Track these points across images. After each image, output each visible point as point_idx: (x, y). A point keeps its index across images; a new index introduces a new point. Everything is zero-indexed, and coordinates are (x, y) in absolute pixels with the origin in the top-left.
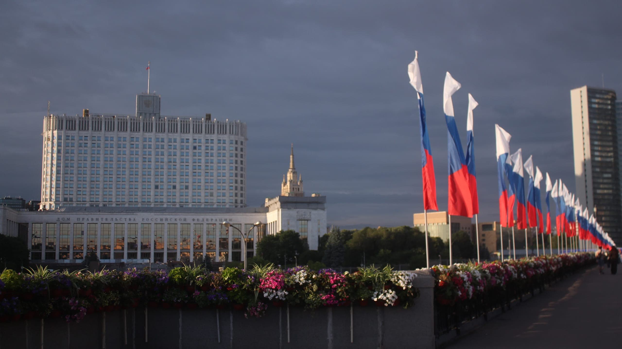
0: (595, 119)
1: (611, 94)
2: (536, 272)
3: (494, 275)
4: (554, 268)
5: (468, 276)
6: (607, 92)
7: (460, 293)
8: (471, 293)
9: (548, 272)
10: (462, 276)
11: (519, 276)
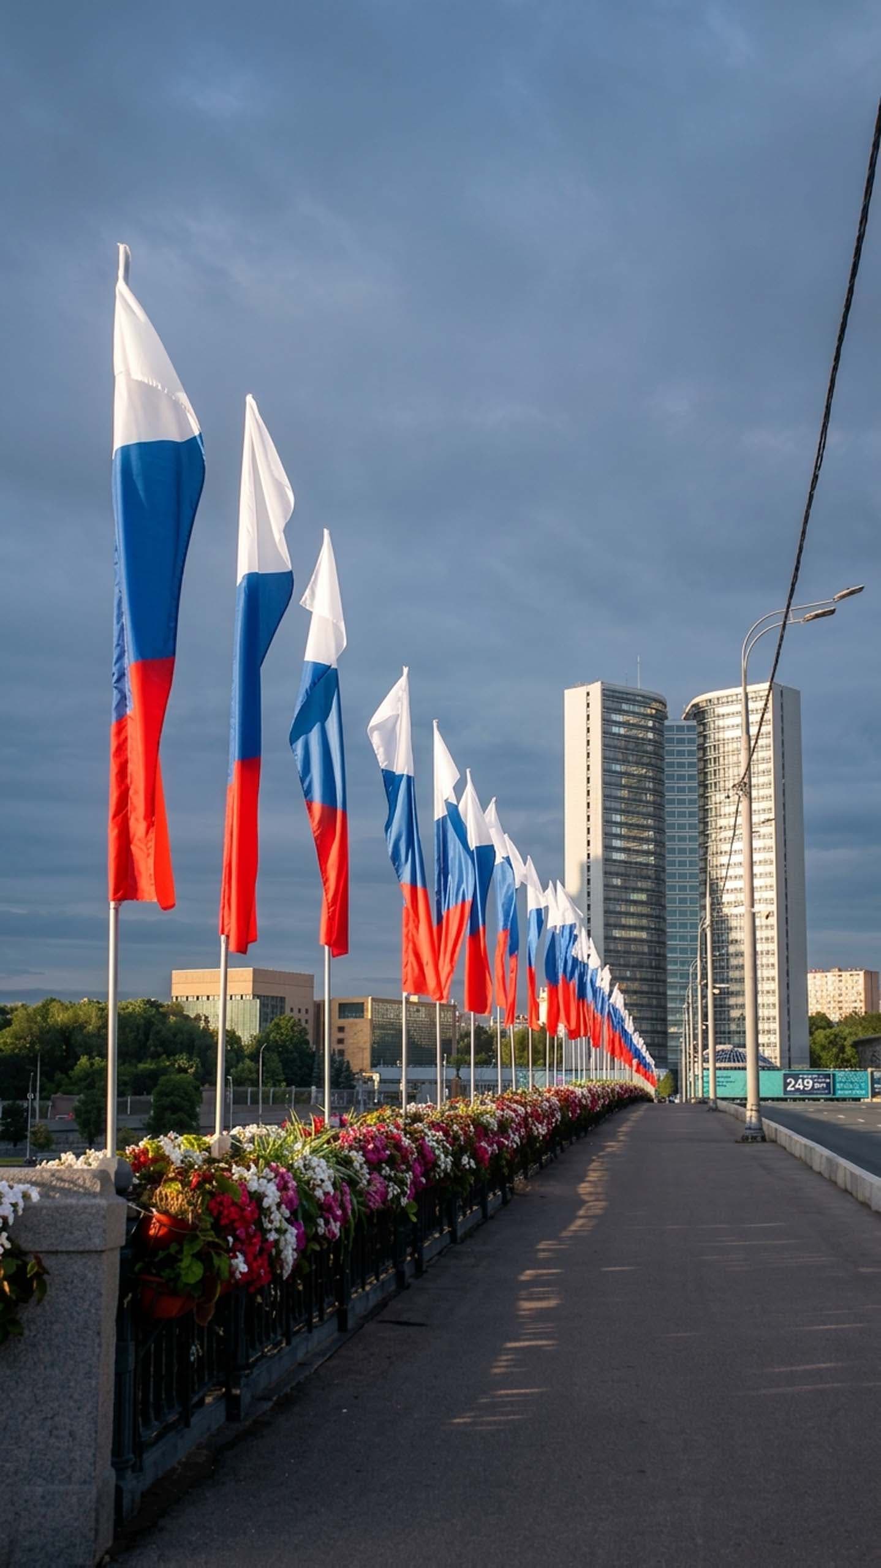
0: (616, 761)
1: (655, 705)
2: (501, 1145)
3: (379, 1170)
4: (541, 1130)
5: (283, 1187)
6: (646, 700)
7: (241, 1265)
8: (289, 1255)
9: (530, 1139)
10: (253, 1186)
11: (457, 1163)
